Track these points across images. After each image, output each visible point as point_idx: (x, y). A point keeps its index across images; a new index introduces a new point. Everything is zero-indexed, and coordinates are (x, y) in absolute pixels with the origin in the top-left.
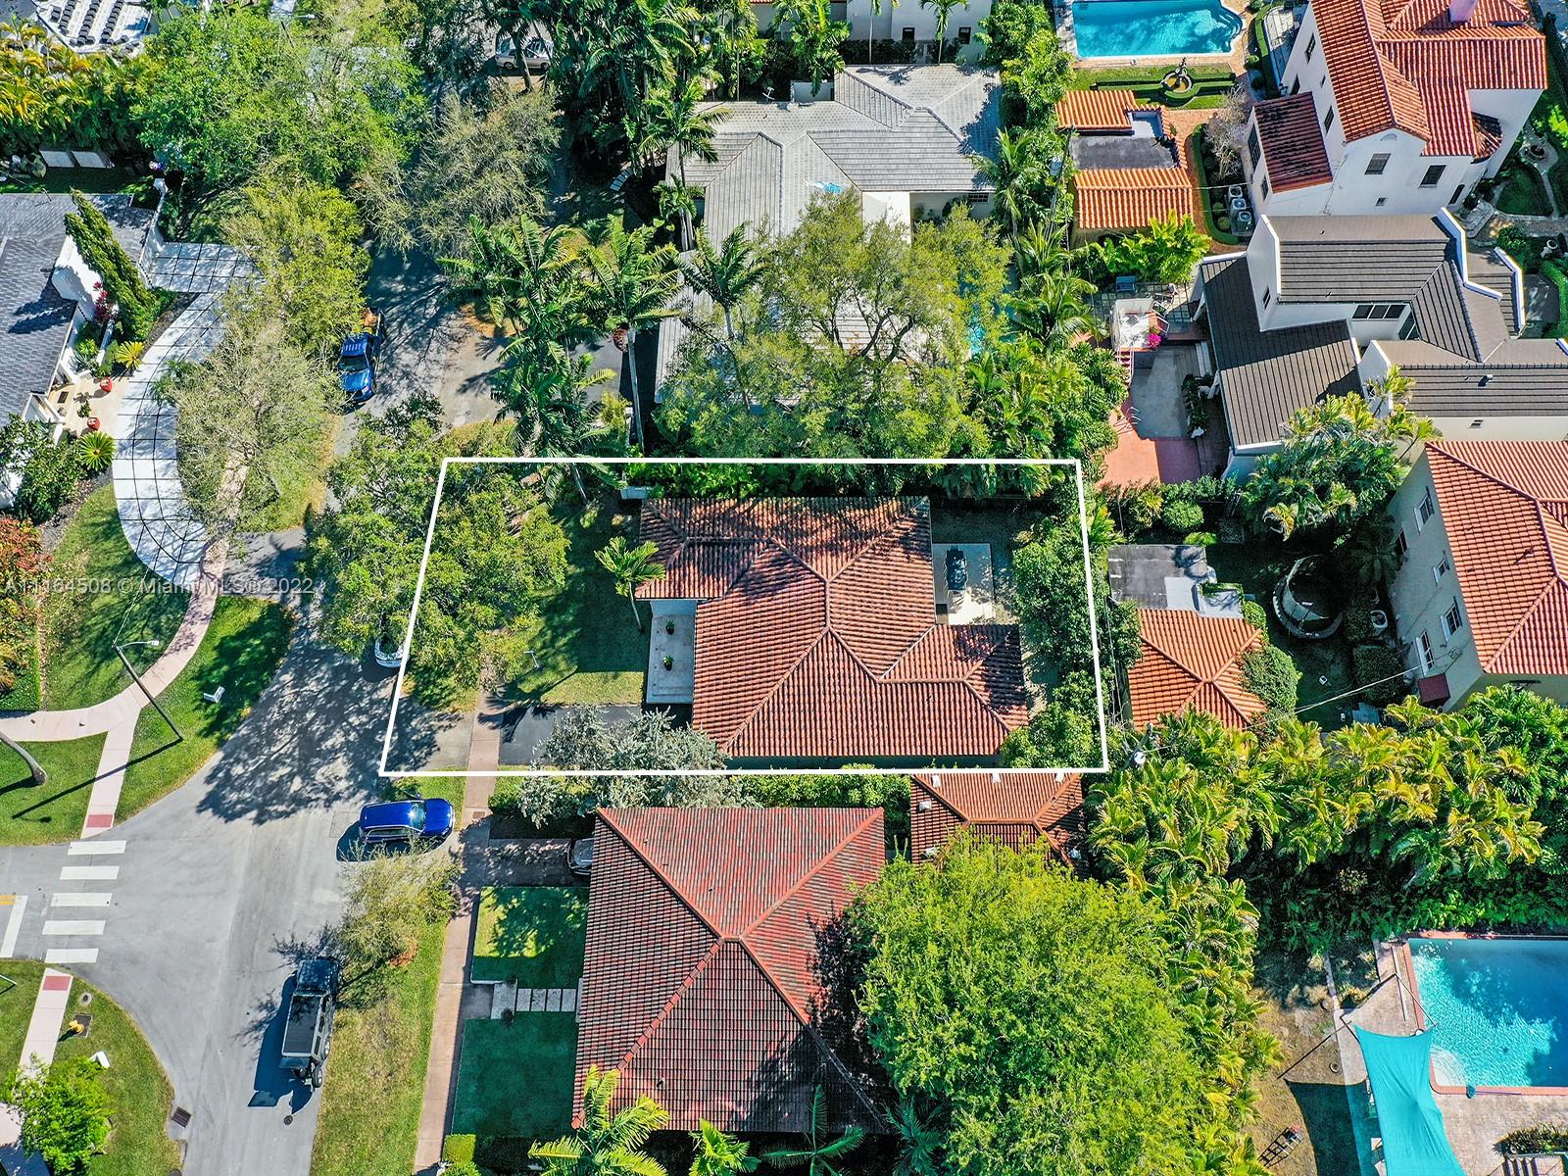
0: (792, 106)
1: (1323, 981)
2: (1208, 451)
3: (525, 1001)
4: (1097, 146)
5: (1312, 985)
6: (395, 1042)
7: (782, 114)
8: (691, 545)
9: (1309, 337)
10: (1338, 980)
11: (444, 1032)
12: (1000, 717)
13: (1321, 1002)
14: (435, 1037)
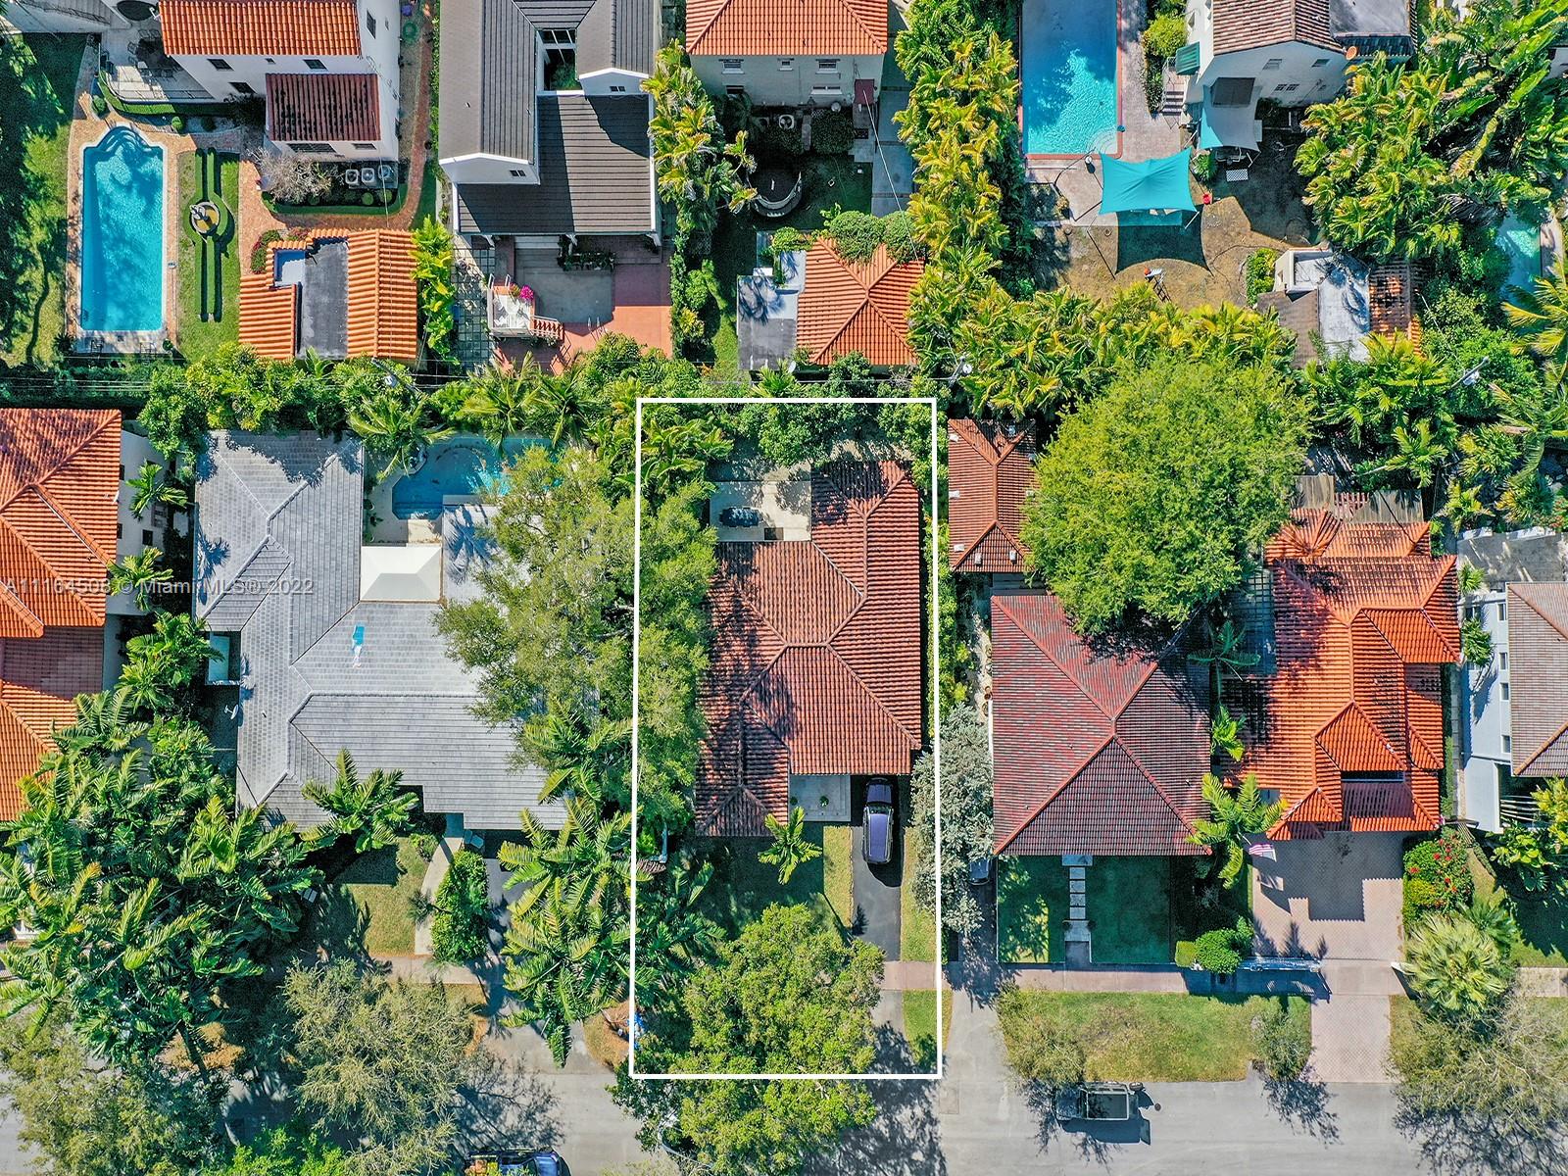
0: (247, 682)
1: (1051, 230)
2: (631, 254)
3: (1078, 913)
4: (314, 326)
5: (1054, 240)
6: (1104, 1024)
7: (259, 694)
8: (745, 781)
9: (551, 137)
10: (1052, 218)
11: (1097, 981)
12: (891, 486)
13: (1066, 234)
14: (1100, 989)
